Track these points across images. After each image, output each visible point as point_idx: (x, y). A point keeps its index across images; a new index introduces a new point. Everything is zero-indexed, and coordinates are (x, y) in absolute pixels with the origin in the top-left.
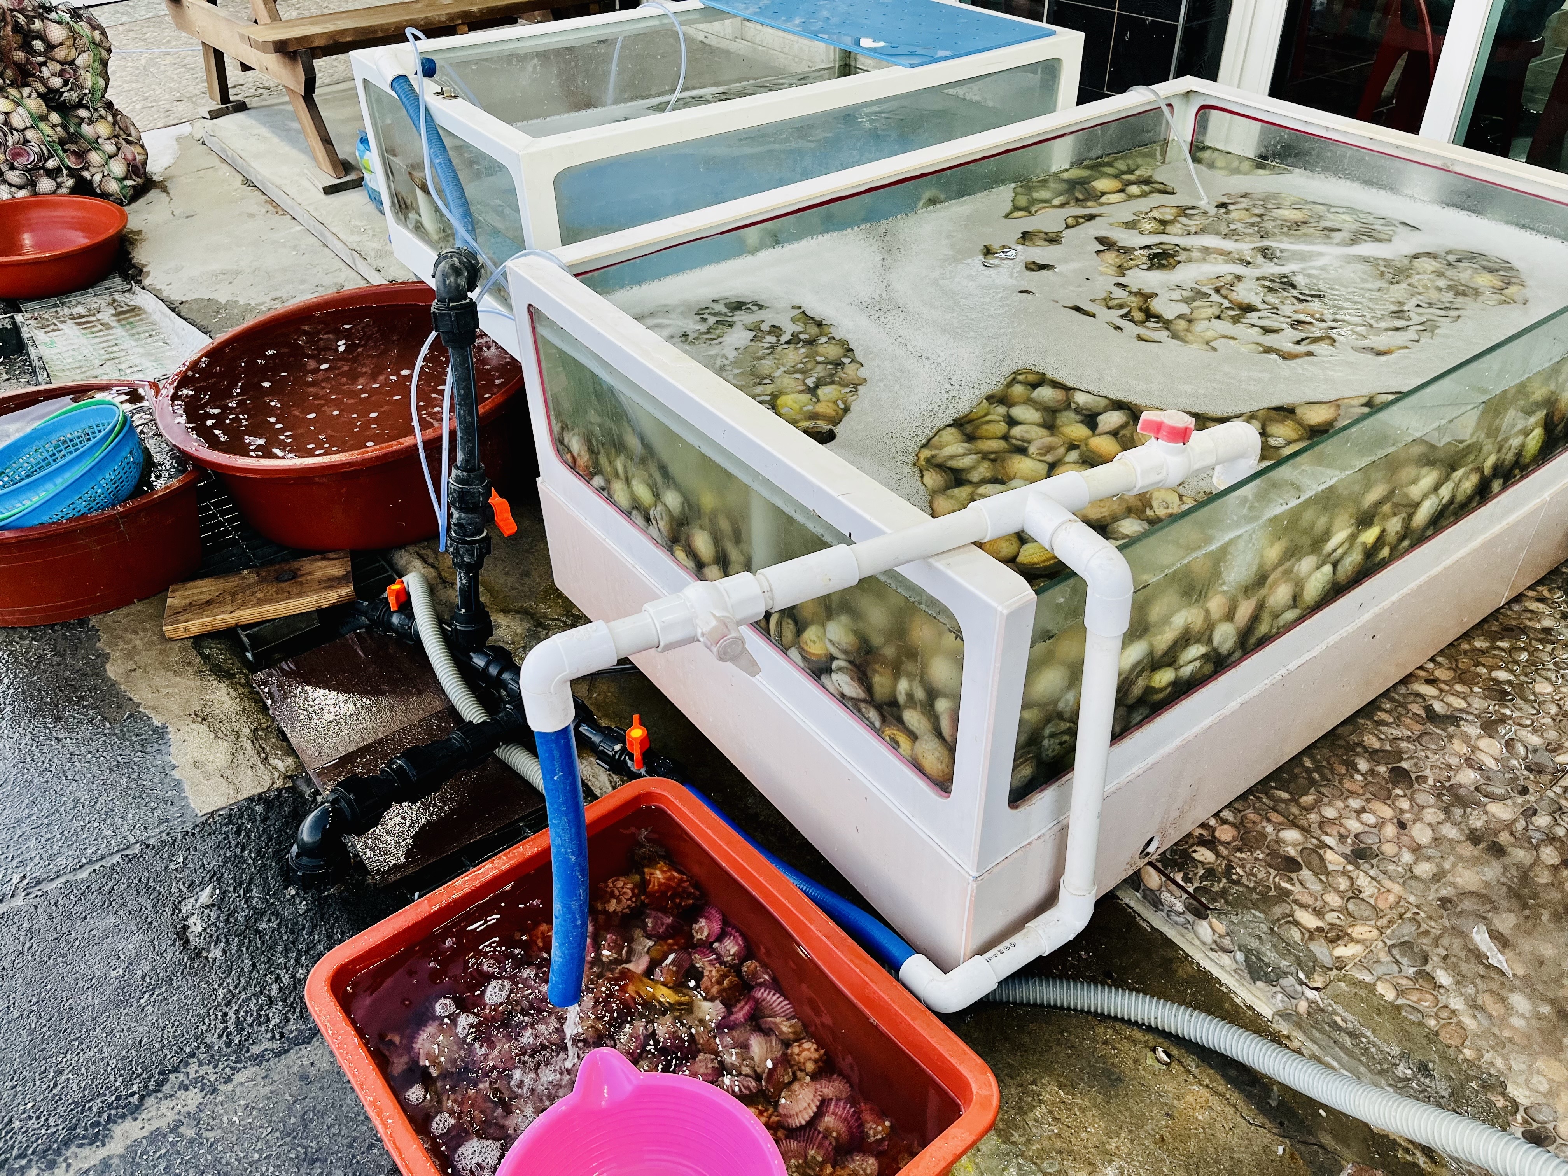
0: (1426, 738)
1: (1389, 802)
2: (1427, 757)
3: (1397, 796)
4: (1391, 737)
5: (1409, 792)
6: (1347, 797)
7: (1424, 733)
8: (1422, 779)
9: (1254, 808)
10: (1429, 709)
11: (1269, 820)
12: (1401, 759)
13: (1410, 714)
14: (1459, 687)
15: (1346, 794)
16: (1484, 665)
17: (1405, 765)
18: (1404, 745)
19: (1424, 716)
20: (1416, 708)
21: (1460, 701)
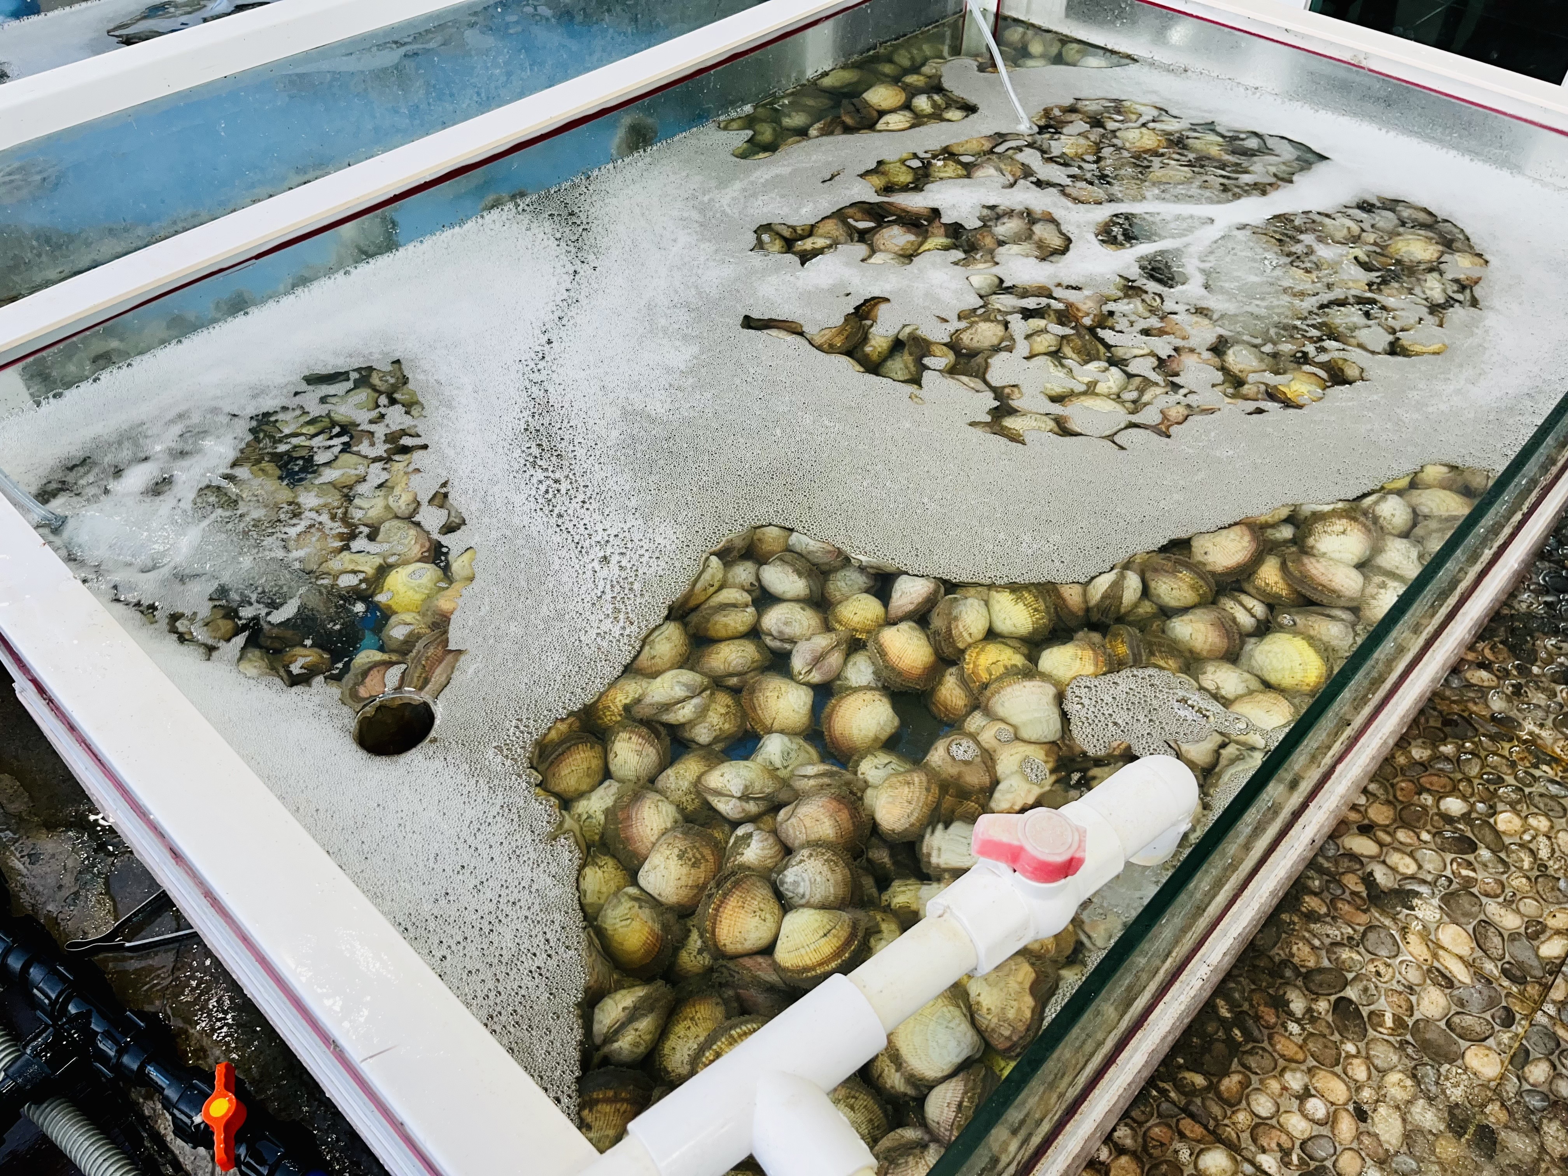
0: (1372, 936)
1: (1338, 1069)
2: (1378, 974)
3: (1349, 1056)
4: (1327, 941)
5: (1362, 1045)
6: (1284, 1070)
7: (1370, 928)
8: (1376, 1017)
9: (1160, 1116)
10: (1368, 880)
11: (1182, 1136)
12: (1346, 983)
13: (1347, 896)
14: (1402, 835)
15: (1281, 1062)
16: (1428, 791)
17: (1351, 993)
18: (1345, 954)
19: (1364, 895)
20: (1352, 882)
21: (1408, 860)
